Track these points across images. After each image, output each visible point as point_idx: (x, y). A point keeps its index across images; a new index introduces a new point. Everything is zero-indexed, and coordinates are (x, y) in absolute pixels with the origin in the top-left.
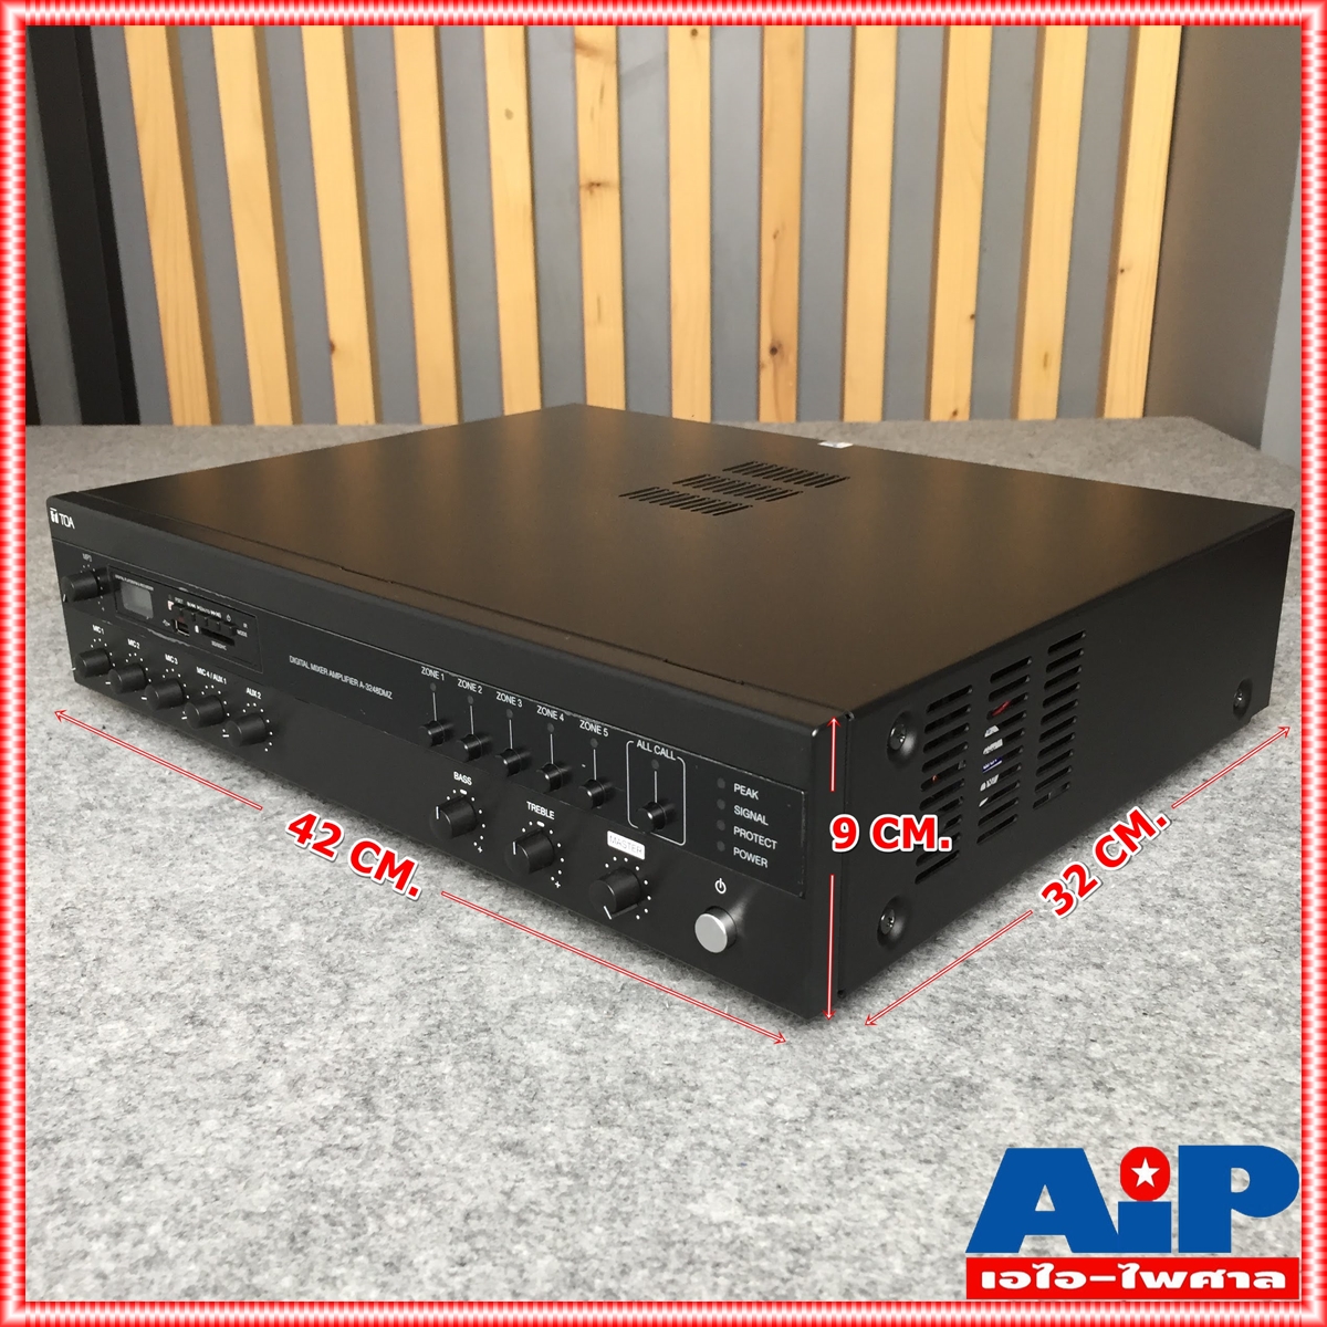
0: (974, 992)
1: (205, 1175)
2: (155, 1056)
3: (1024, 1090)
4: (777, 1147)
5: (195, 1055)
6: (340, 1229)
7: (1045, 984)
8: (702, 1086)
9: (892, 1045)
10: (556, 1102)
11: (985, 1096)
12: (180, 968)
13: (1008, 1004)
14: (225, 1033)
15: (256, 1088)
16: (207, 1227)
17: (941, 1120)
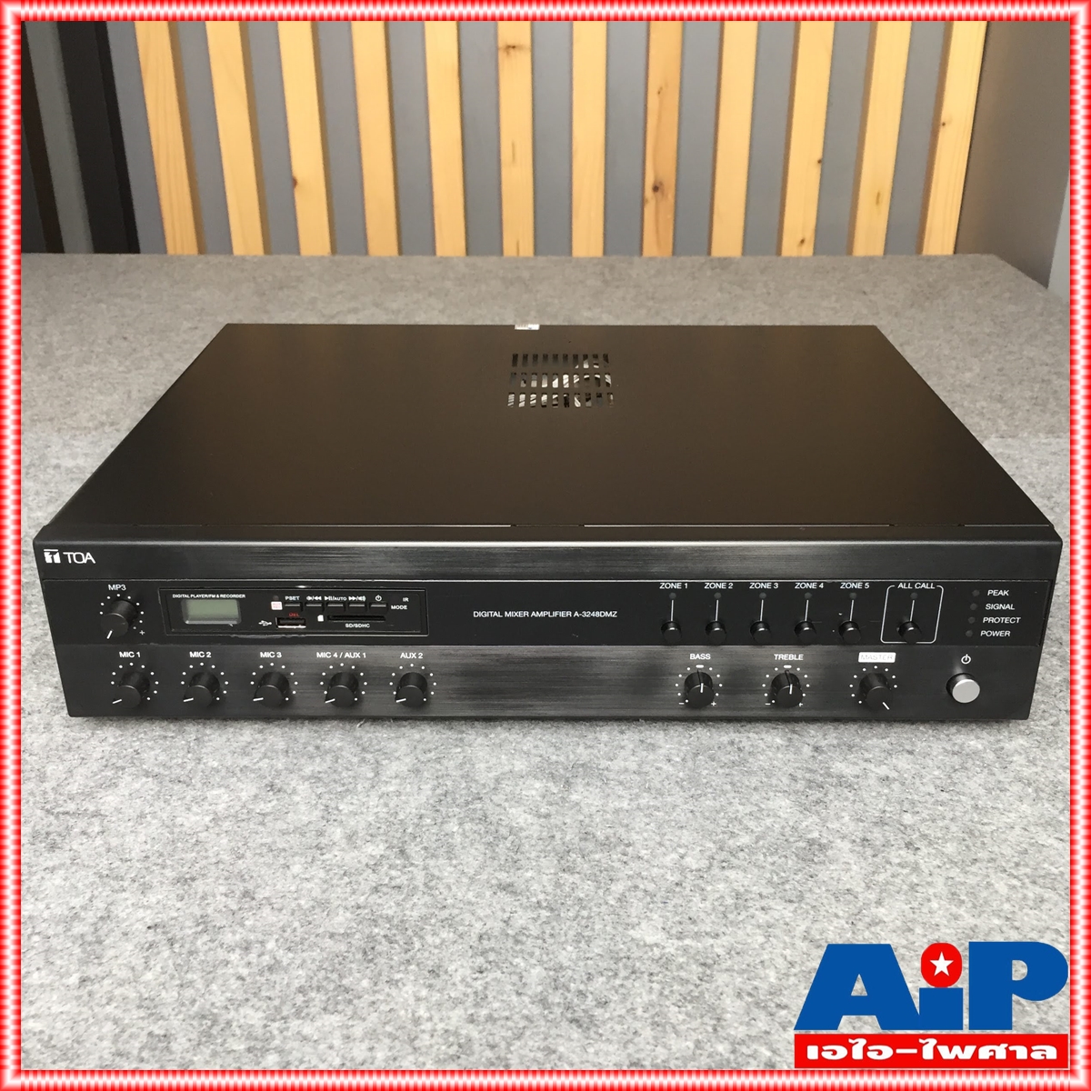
0: (822, 772)
1: (299, 905)
2: (250, 816)
3: (857, 849)
4: (688, 889)
5: (279, 815)
6: (396, 946)
7: (871, 766)
8: (634, 843)
9: (765, 813)
10: (533, 855)
11: (830, 853)
12: (256, 746)
13: (846, 782)
14: (297, 798)
15: (324, 841)
16: (306, 943)
17: (800, 870)
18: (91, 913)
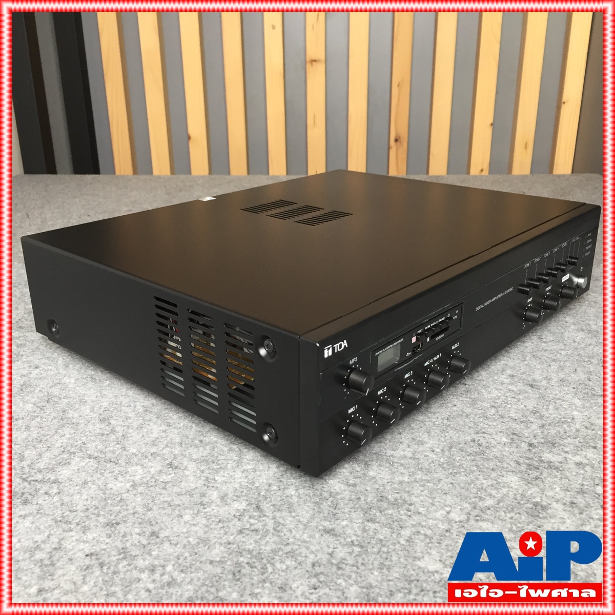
0: (536, 459)
1: (189, 542)
2: (156, 483)
3: (568, 509)
4: (455, 534)
5: (175, 483)
6: (255, 570)
7: (570, 456)
8: (414, 503)
9: (501, 485)
10: (346, 510)
11: (550, 511)
12: (161, 440)
13: (554, 466)
14: (187, 473)
15: (205, 500)
16: (194, 567)
17: (530, 523)
18: (48, 545)
